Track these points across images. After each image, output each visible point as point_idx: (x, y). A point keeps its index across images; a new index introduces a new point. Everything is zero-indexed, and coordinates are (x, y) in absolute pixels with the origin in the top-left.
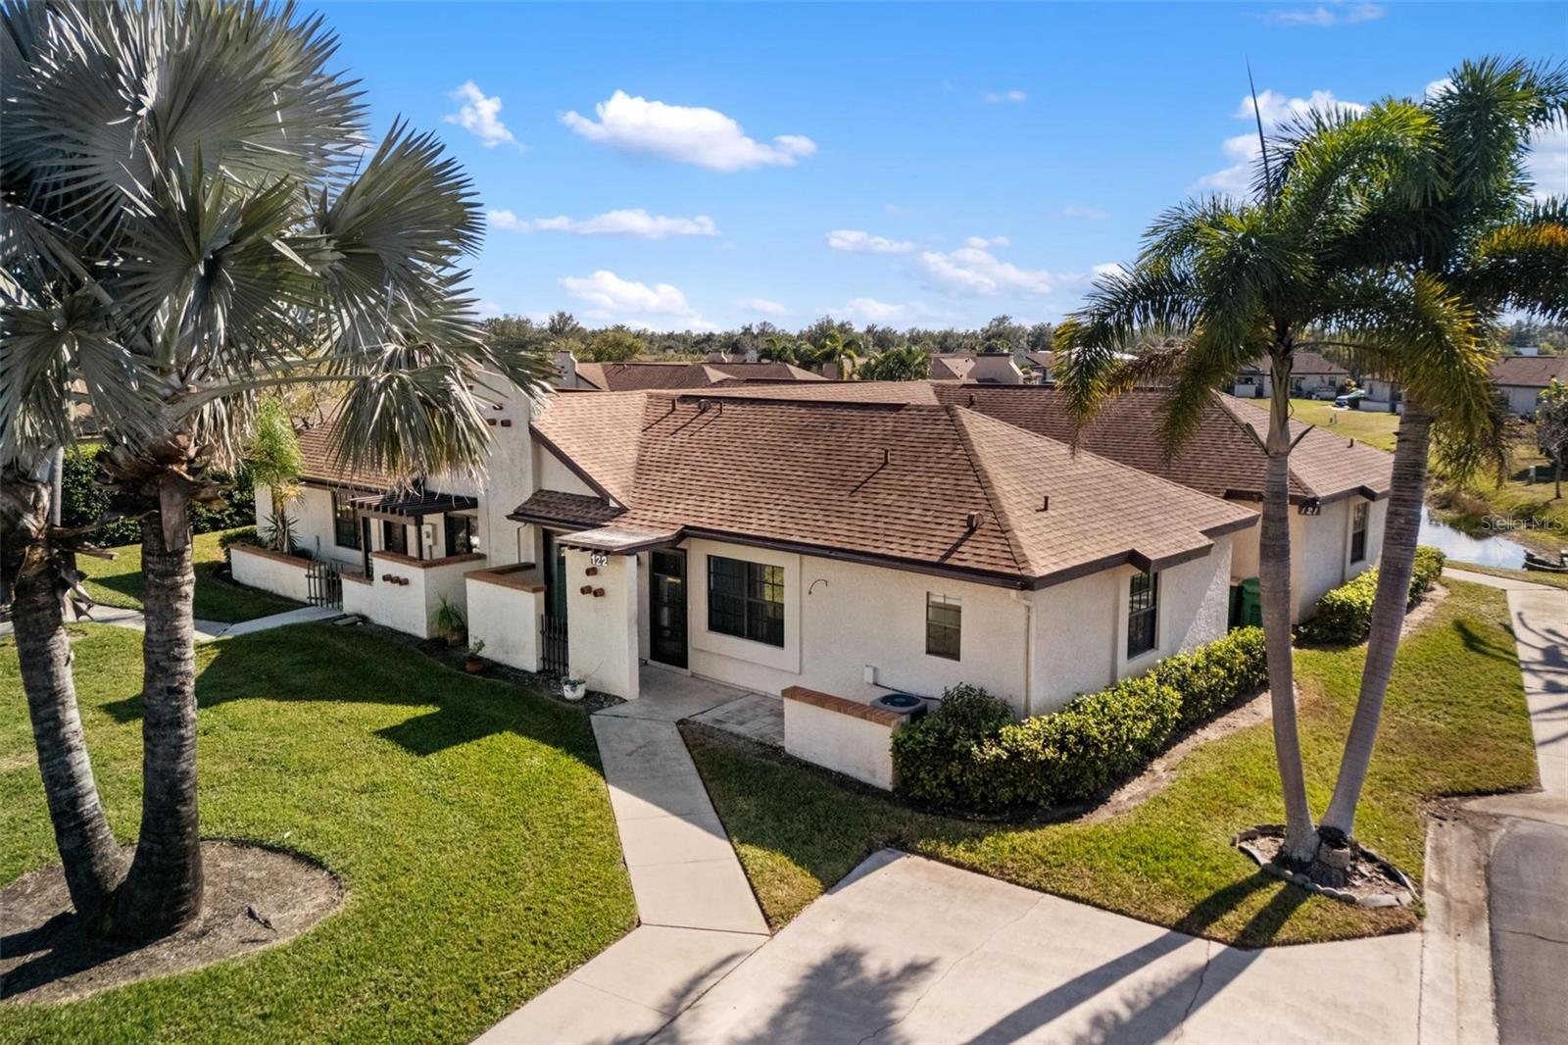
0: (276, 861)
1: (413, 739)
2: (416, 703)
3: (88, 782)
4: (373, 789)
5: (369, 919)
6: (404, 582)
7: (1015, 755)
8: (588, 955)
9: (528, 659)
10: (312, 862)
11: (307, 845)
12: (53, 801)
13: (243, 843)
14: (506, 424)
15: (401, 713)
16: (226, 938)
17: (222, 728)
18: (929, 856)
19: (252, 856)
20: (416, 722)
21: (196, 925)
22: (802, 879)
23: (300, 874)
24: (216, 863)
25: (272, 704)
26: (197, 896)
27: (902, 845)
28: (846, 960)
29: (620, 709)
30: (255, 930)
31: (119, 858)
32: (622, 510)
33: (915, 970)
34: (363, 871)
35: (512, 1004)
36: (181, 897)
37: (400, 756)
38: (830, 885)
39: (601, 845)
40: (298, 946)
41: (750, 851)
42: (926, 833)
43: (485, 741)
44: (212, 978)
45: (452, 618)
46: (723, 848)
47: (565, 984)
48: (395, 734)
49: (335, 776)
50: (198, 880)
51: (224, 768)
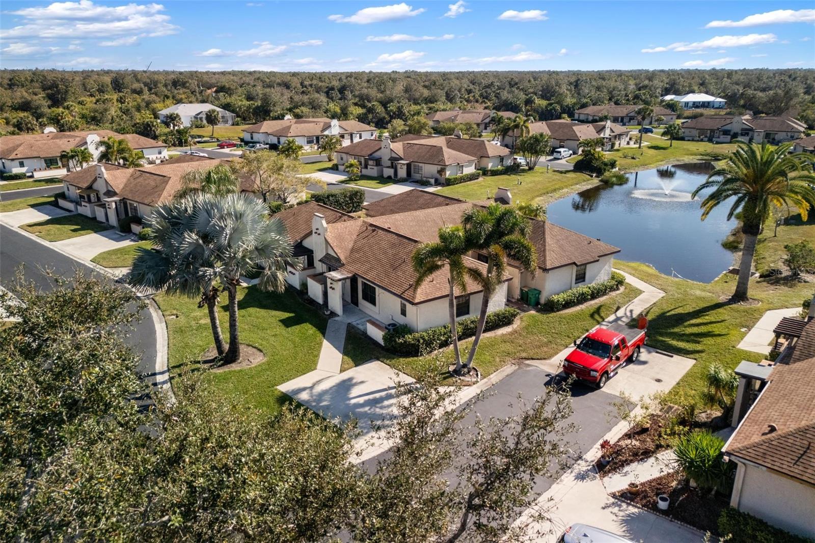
0: (254, 350)
1: (287, 323)
2: (290, 312)
3: (220, 333)
4: (275, 335)
5: (268, 363)
6: (294, 274)
7: (405, 342)
8: (304, 374)
9: (321, 301)
10: (261, 351)
11: (260, 347)
12: (215, 337)
13: (249, 345)
14: (319, 234)
15: (286, 315)
16: (244, 364)
17: (247, 315)
18: (382, 362)
19: (250, 348)
20: (289, 318)
21: (239, 361)
22: (352, 363)
23: (258, 353)
24: (243, 349)
25: (258, 309)
26: (239, 355)
27: (378, 359)
28: (350, 379)
29: (337, 318)
30: (249, 363)
31: (226, 347)
32: (343, 265)
33: (362, 382)
34: (269, 354)
35: (288, 380)
36: (236, 356)
37: (283, 327)
38: (356, 366)
39: (315, 353)
40: (256, 367)
41: (346, 357)
42: (384, 357)
43: (302, 325)
44: (241, 371)
45: (304, 285)
46: (341, 355)
47: (299, 378)
48: (283, 321)
49: (268, 332)
50: (239, 353)
51: (246, 327)
